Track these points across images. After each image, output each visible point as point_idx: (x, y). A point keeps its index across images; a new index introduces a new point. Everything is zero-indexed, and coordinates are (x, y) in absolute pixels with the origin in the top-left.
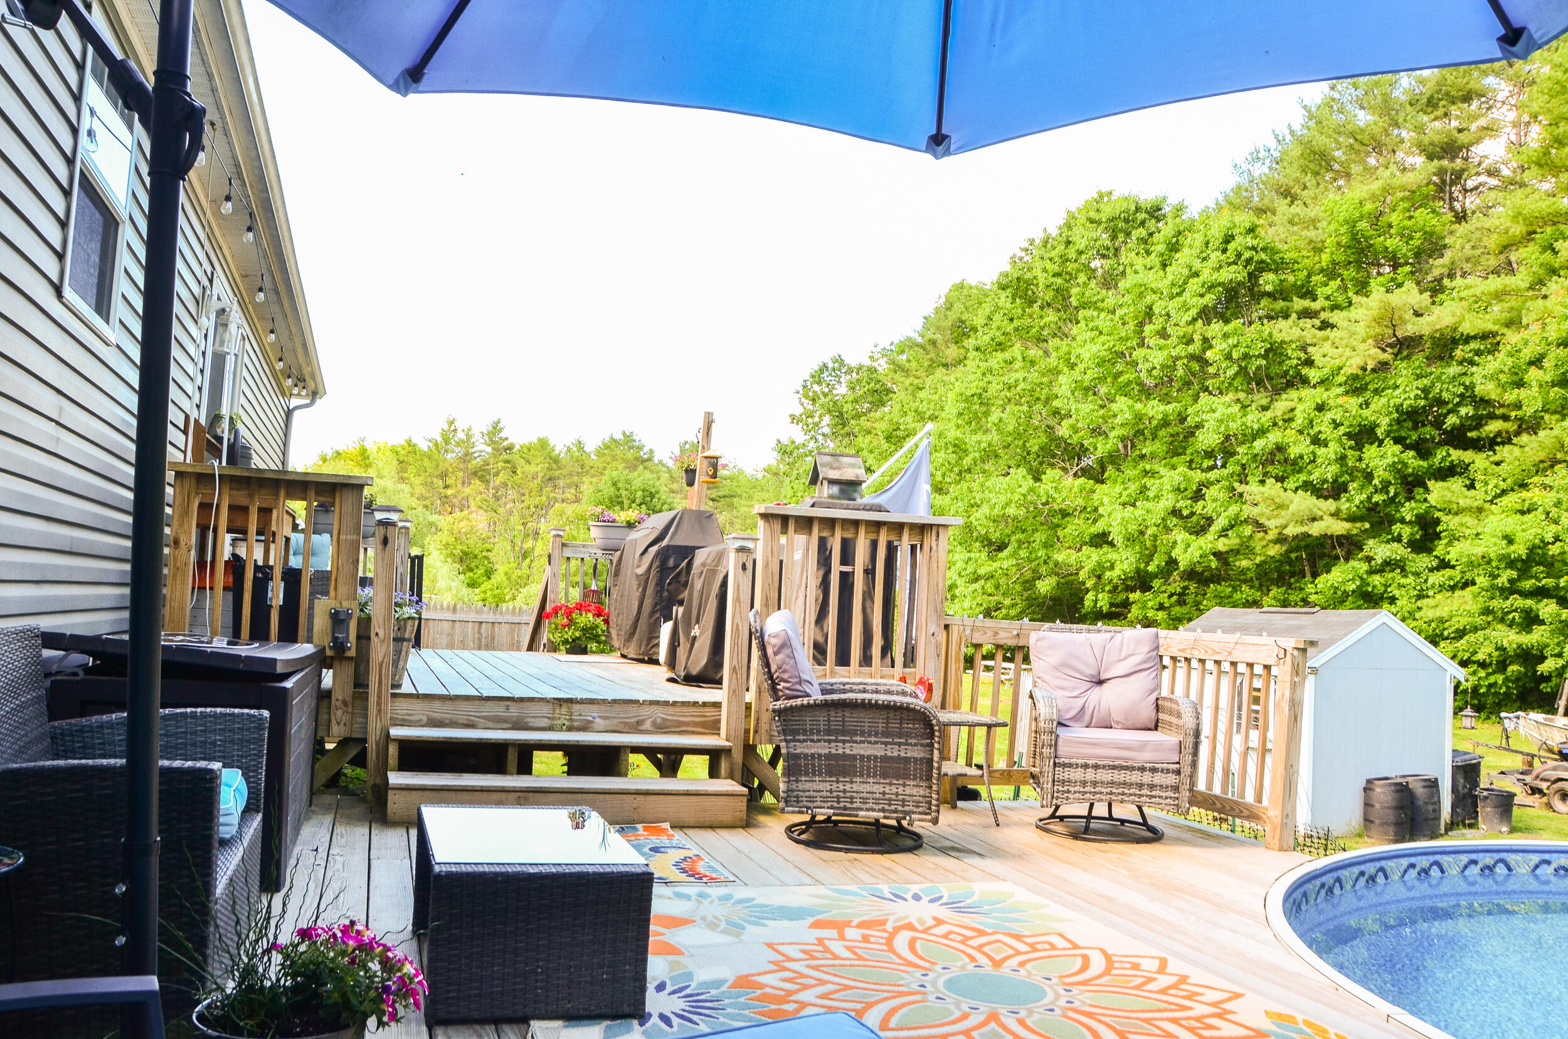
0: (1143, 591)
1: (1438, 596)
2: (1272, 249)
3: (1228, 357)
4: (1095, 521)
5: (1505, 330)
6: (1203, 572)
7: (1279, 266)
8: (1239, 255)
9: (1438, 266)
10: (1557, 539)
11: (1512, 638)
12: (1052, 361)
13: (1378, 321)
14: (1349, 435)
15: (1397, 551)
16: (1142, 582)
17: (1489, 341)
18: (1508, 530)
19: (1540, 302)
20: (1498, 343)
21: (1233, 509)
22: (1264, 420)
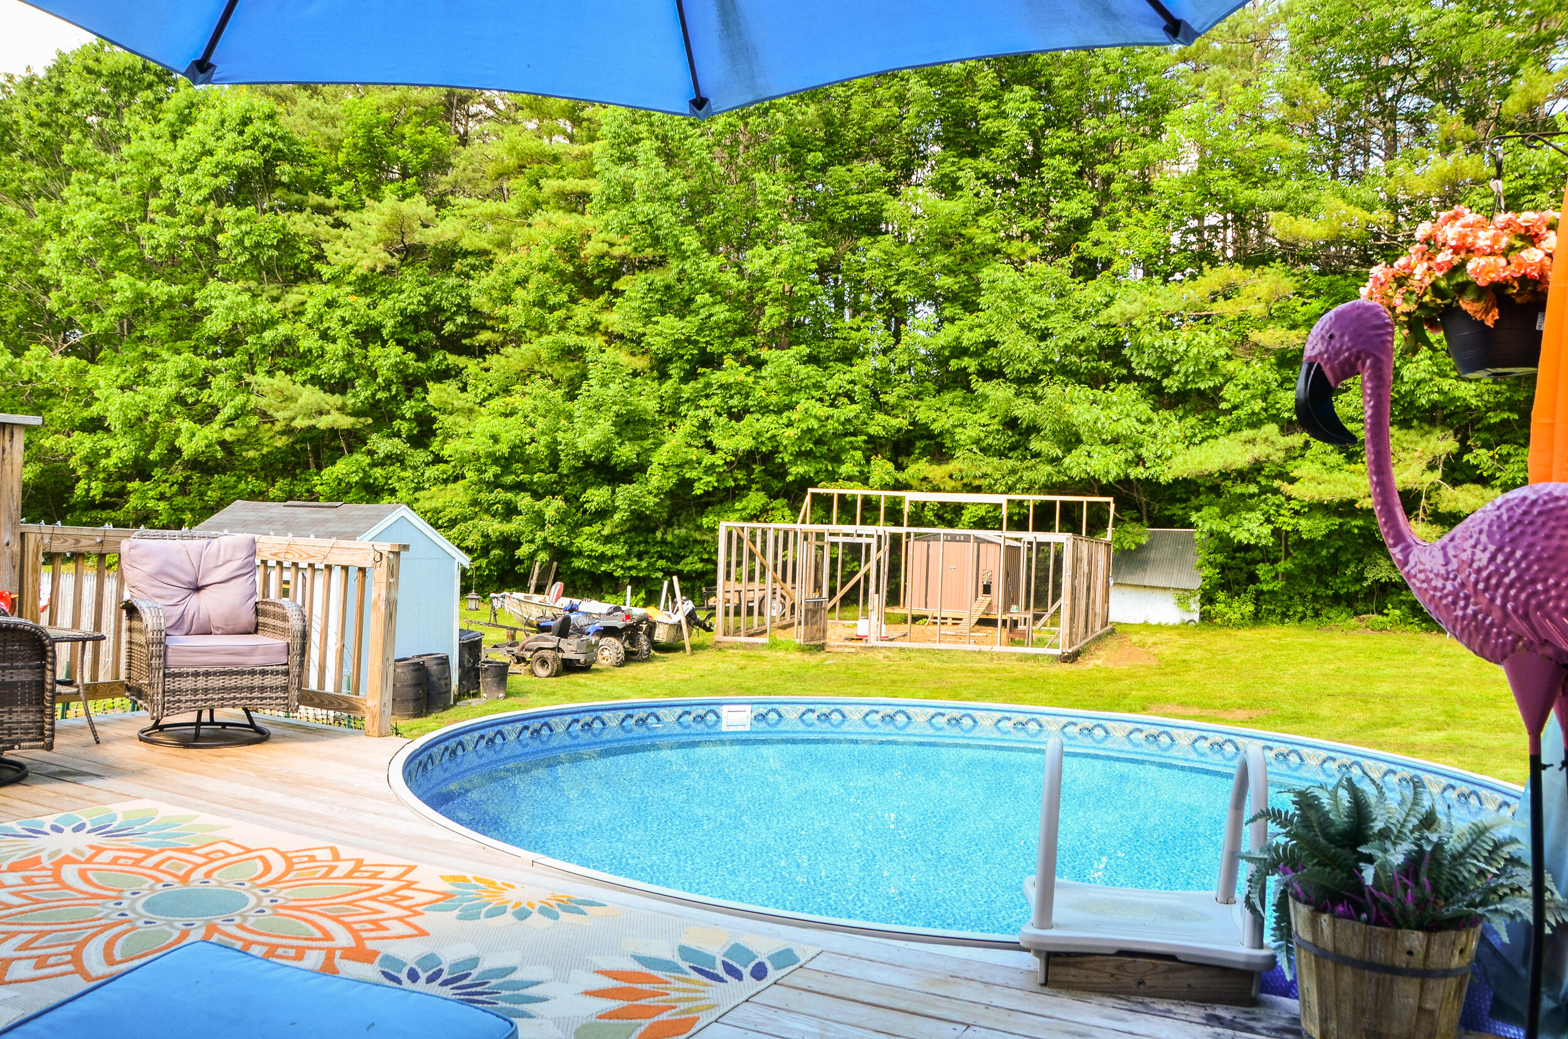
0: (143, 480)
1: (434, 489)
2: (290, 139)
3: (240, 242)
4: (88, 405)
5: (496, 250)
6: (207, 461)
7: (294, 158)
8: (256, 140)
9: (444, 182)
10: (533, 440)
11: (495, 527)
12: (38, 223)
13: (389, 226)
14: (356, 333)
15: (396, 445)
16: (140, 470)
17: (484, 259)
18: (495, 430)
19: (526, 229)
20: (491, 261)
21: (240, 399)
22: (274, 311)
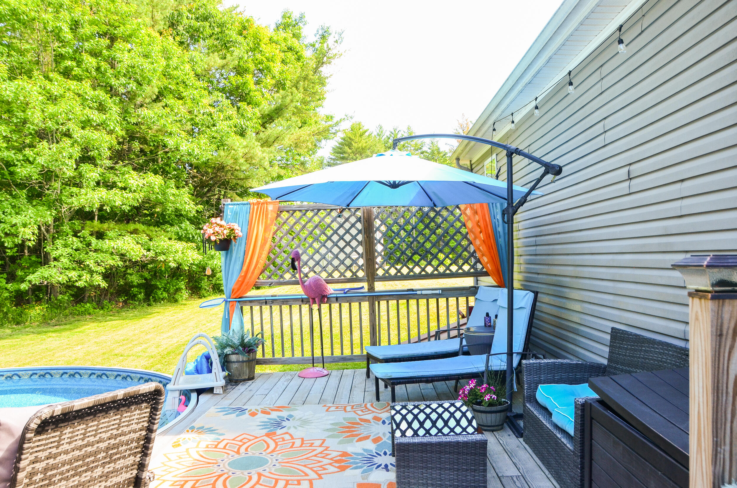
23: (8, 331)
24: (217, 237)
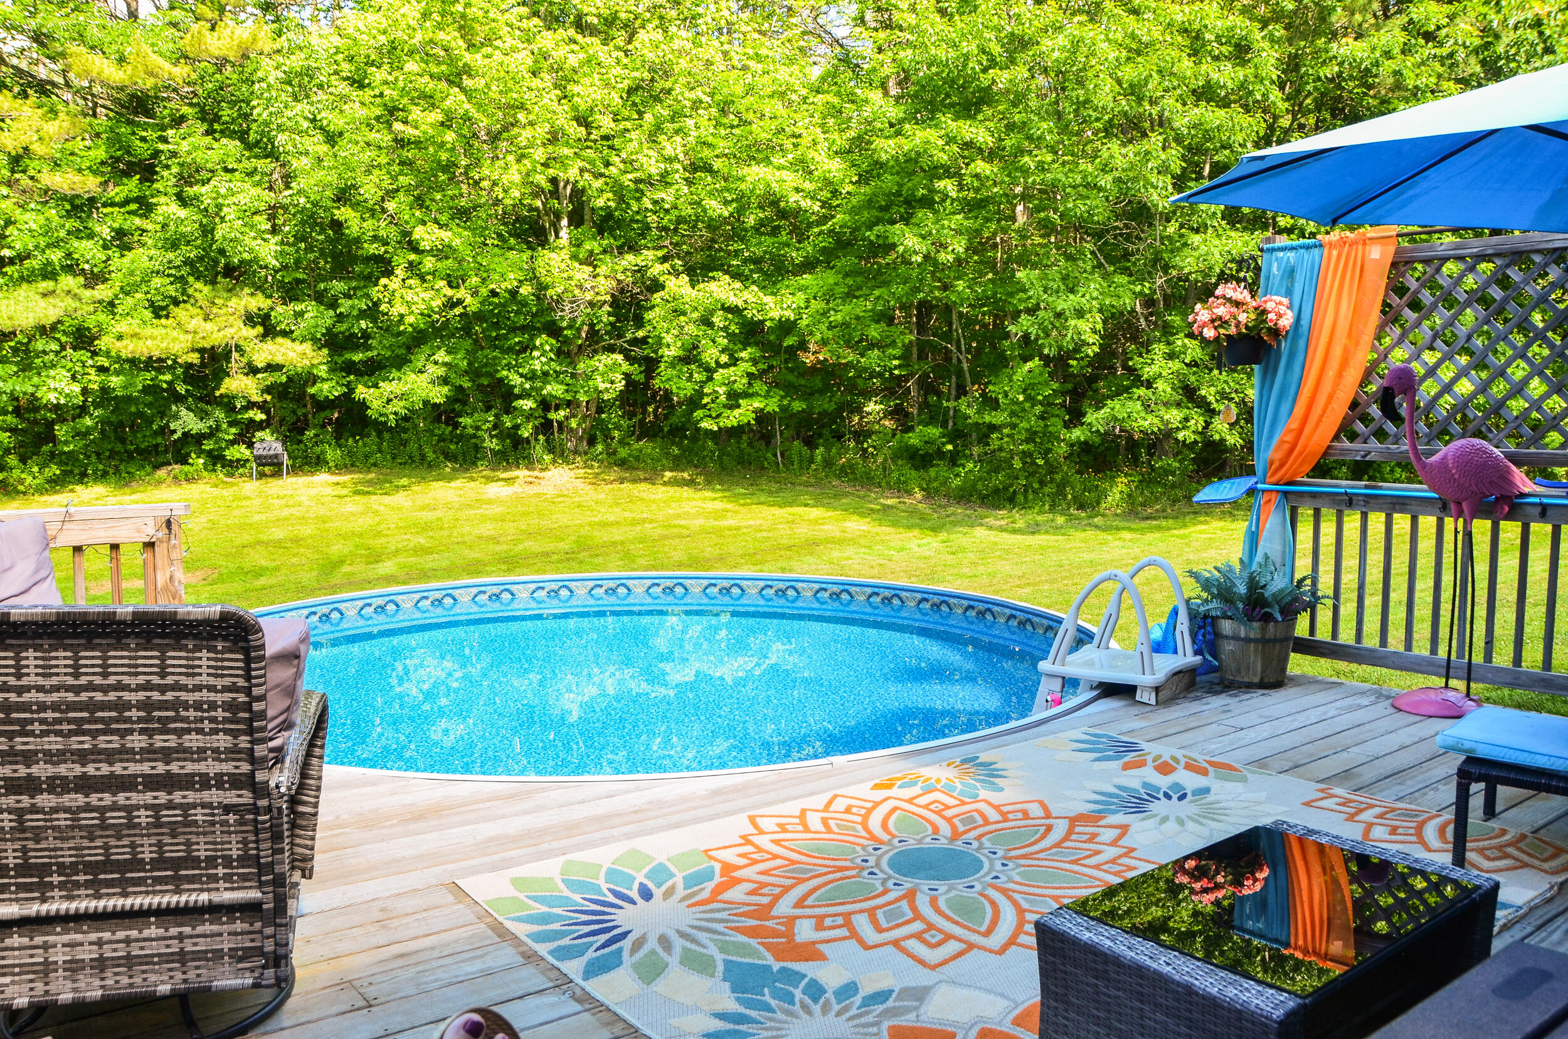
23: (1060, 520)
24: (1222, 331)
